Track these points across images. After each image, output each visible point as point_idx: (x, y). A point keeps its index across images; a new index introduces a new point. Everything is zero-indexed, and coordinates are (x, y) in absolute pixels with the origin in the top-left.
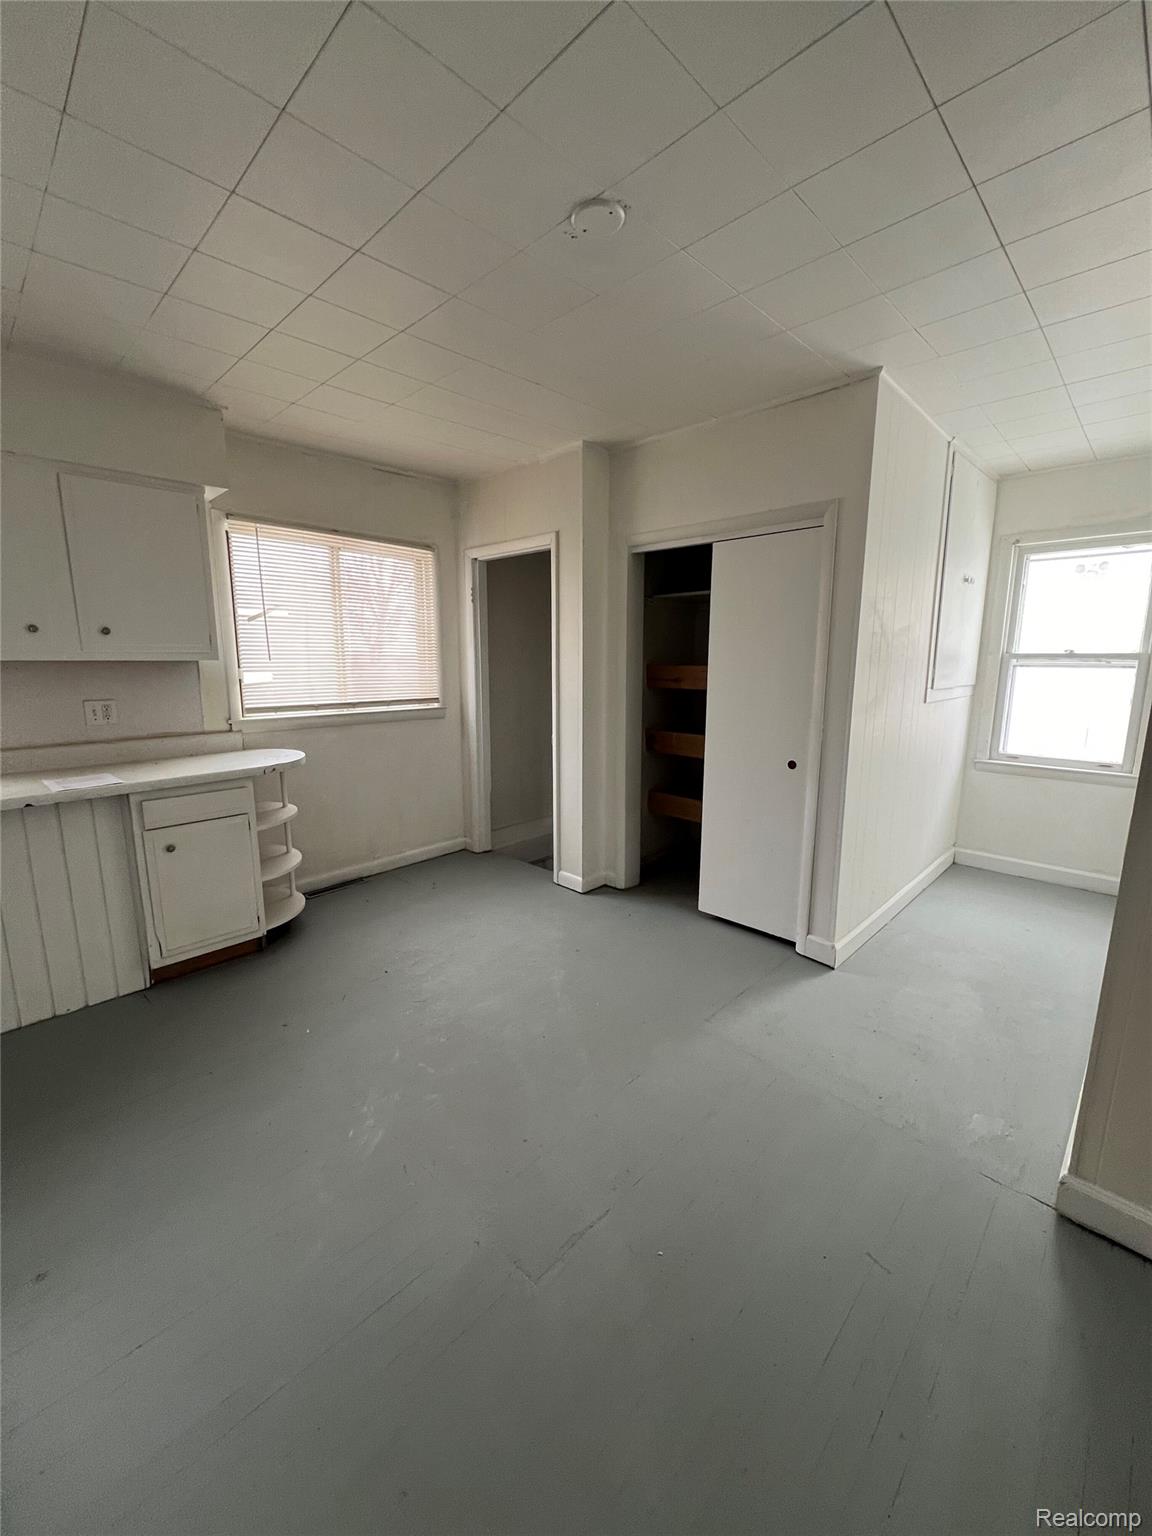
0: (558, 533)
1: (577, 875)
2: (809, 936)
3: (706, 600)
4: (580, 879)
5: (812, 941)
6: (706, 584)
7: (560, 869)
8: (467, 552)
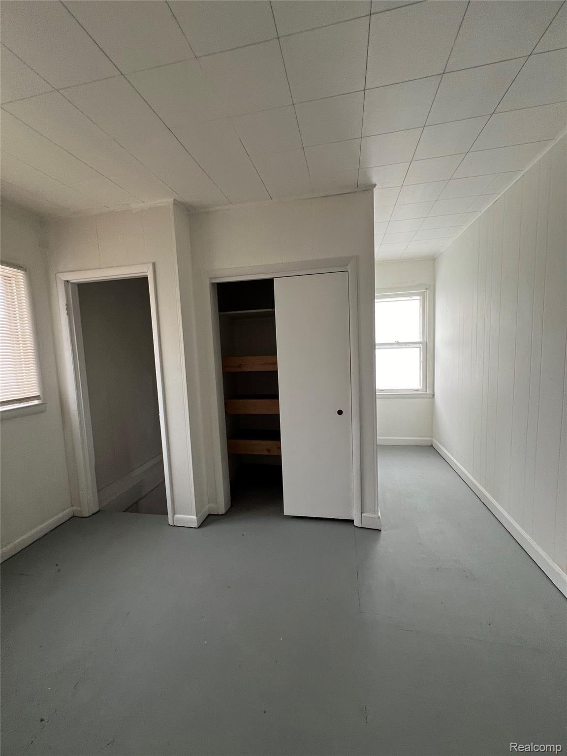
0: (154, 264)
1: (192, 515)
2: (363, 515)
3: (273, 315)
4: (196, 517)
5: (365, 517)
6: (272, 305)
7: (174, 513)
8: (58, 275)
